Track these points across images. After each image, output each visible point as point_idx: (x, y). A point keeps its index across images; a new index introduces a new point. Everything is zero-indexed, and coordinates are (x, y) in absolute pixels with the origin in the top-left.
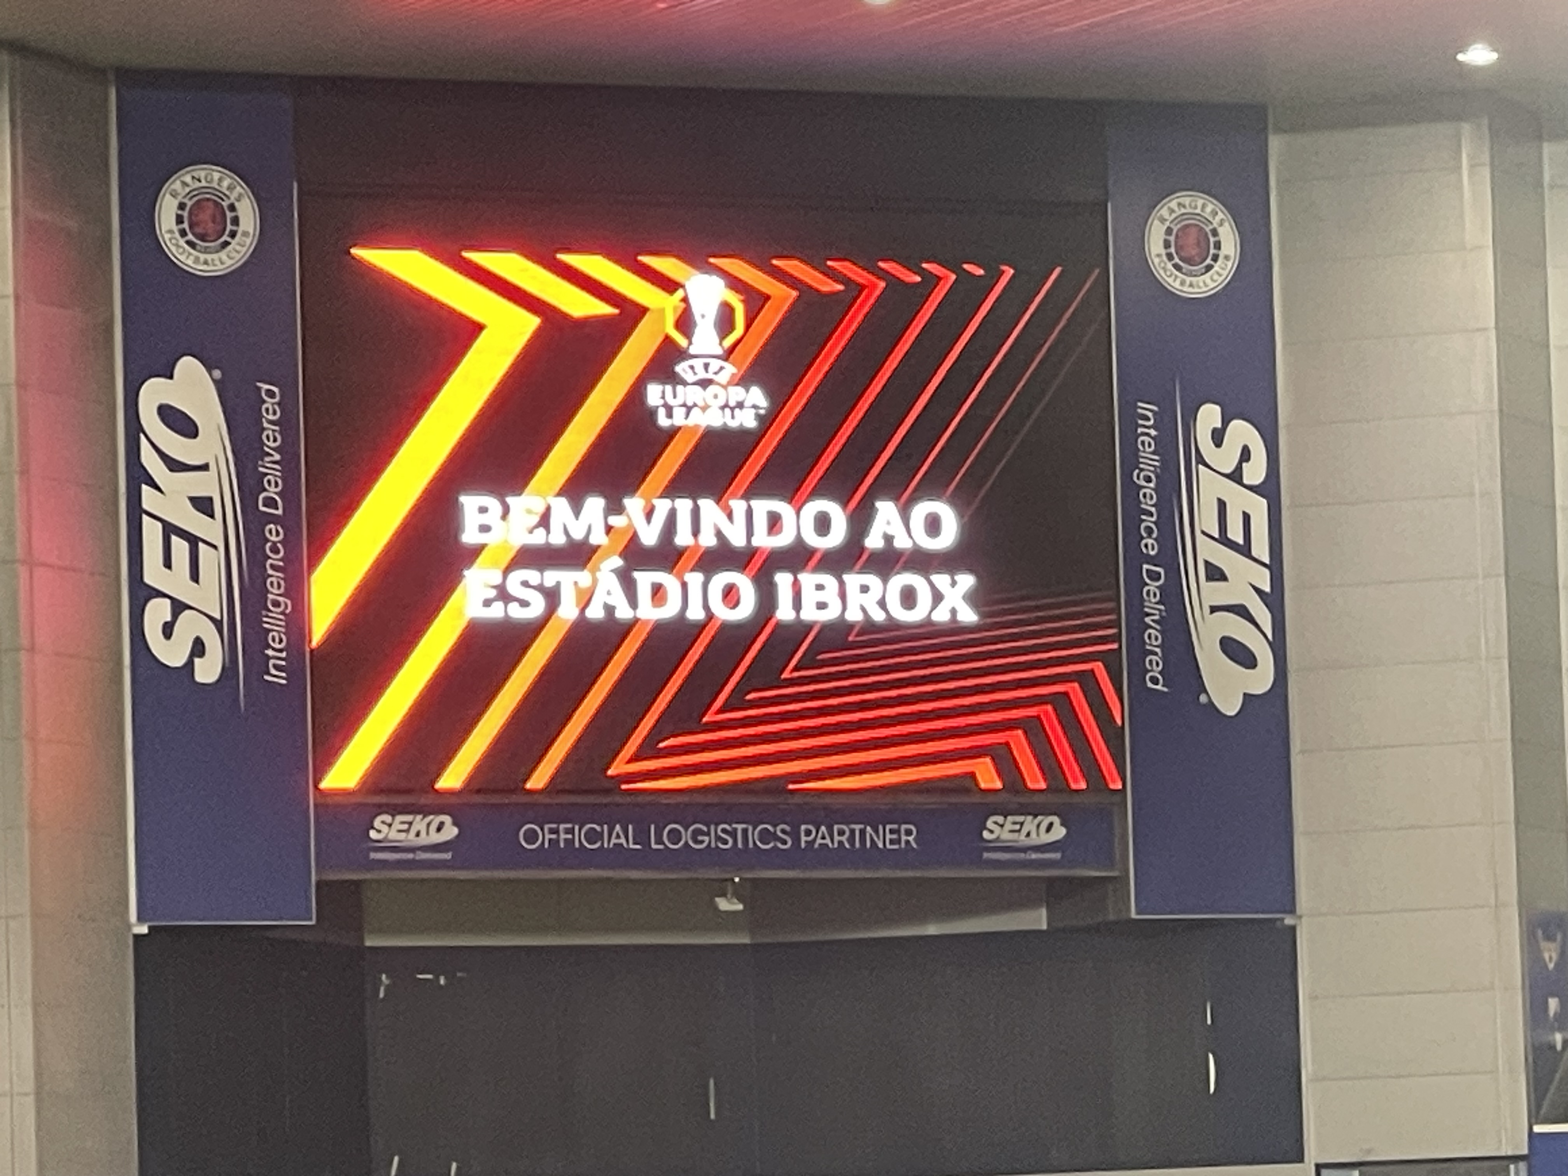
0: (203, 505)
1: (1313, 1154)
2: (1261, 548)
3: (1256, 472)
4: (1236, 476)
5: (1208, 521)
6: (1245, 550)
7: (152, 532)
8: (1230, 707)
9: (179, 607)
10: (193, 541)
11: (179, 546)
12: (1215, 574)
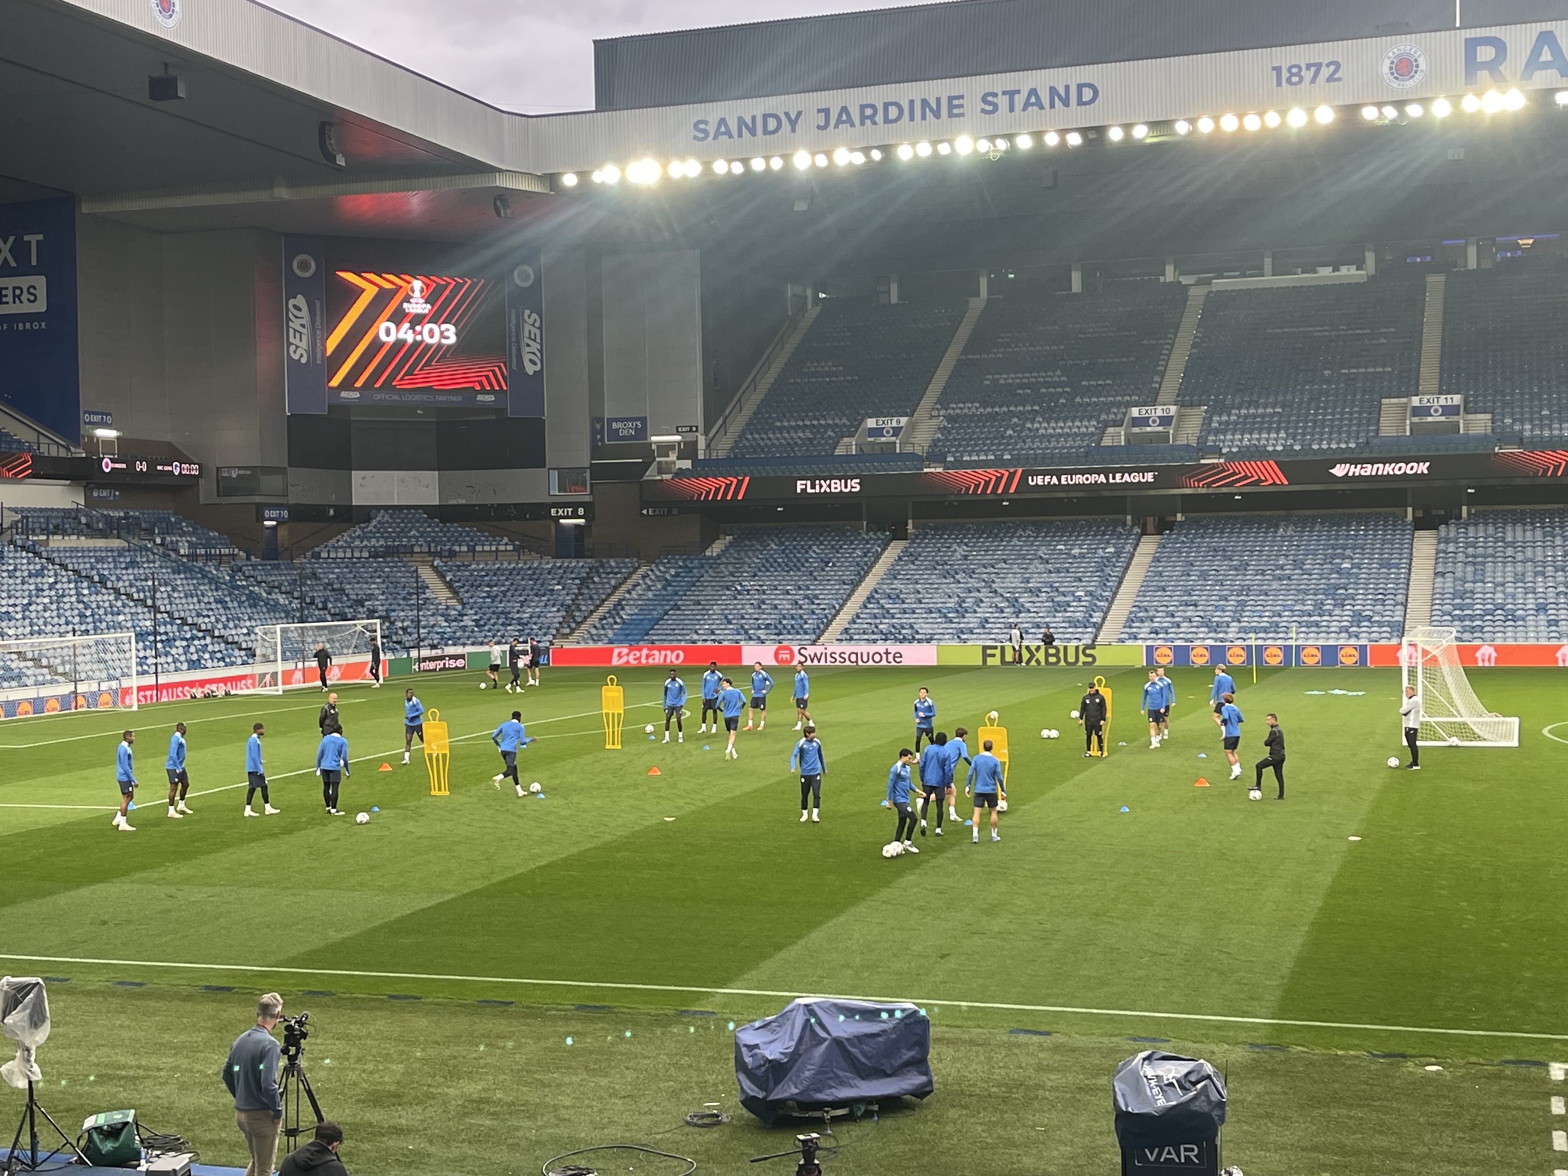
0: (303, 326)
1: (547, 466)
2: (538, 340)
3: (537, 324)
4: (533, 325)
5: (527, 334)
6: (535, 340)
7: (291, 331)
8: (531, 373)
9: (297, 347)
10: (301, 333)
11: (298, 335)
12: (528, 345)
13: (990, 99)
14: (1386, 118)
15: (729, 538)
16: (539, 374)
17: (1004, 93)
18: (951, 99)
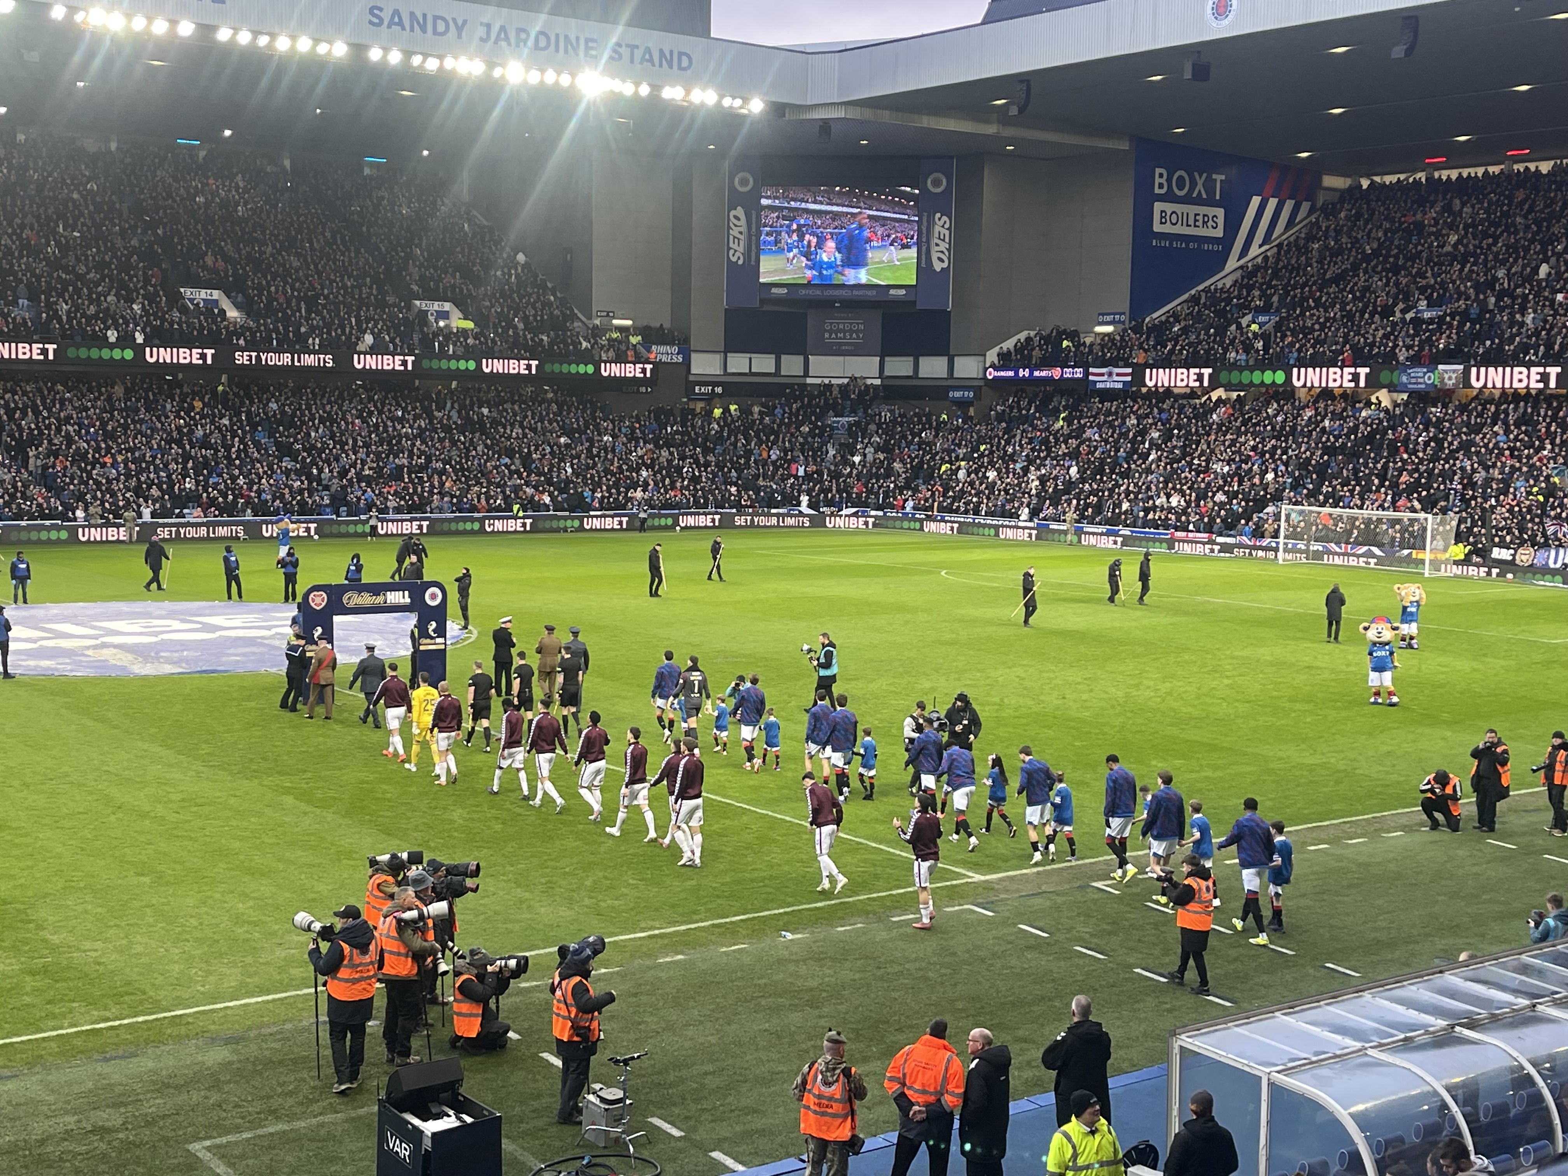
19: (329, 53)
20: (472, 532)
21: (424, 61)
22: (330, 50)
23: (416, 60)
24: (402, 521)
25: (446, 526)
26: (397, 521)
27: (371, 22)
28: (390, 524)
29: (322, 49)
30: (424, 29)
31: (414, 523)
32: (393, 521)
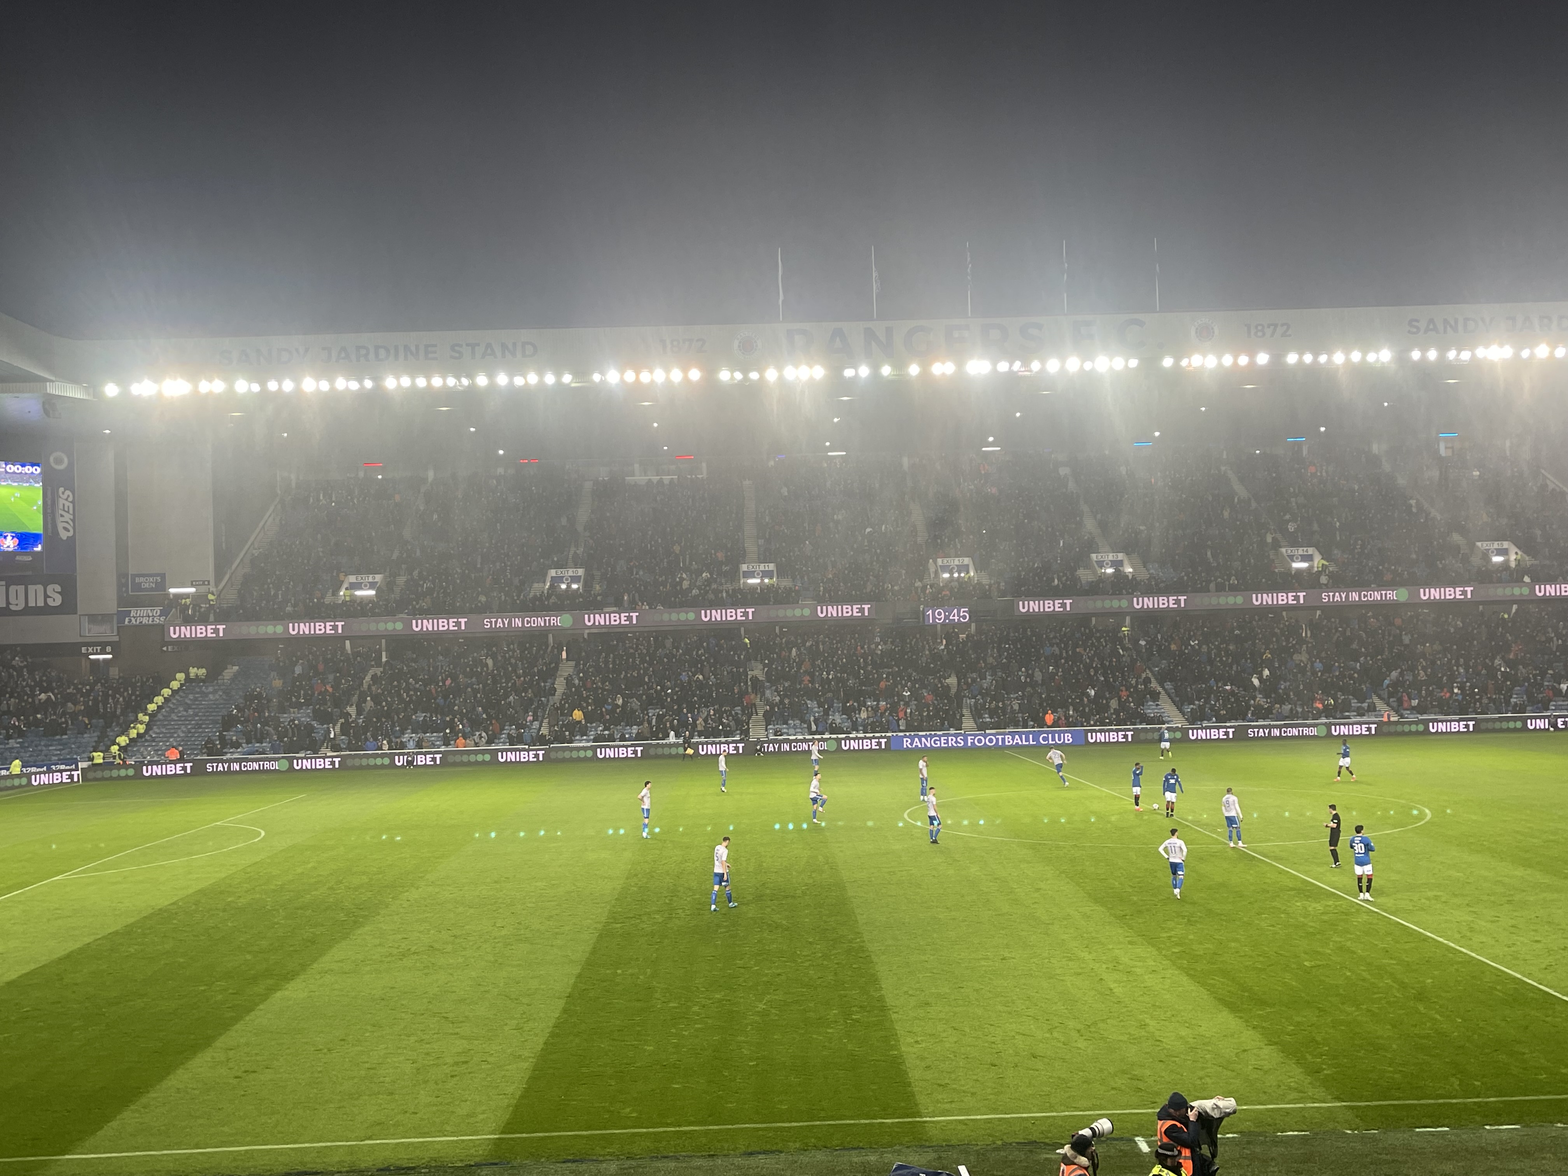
13: (457, 348)
14: (735, 379)
15: (236, 668)
16: (72, 539)
17: (467, 345)
18: (427, 346)
19: (1378, 360)
20: (1515, 730)
21: (1458, 354)
22: (1378, 358)
23: (1452, 355)
24: (1451, 721)
25: (1490, 725)
26: (1447, 721)
27: (1409, 332)
28: (1440, 724)
29: (1371, 357)
30: (1455, 330)
31: (1461, 723)
32: (1442, 721)
